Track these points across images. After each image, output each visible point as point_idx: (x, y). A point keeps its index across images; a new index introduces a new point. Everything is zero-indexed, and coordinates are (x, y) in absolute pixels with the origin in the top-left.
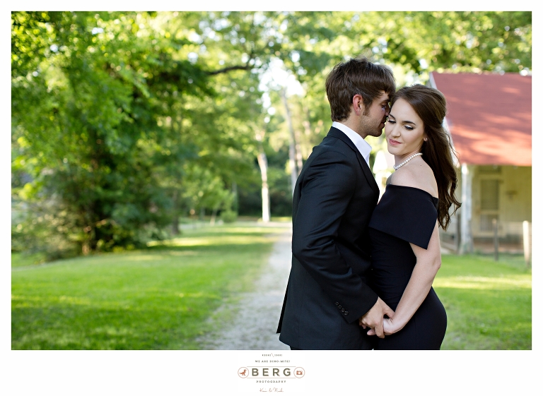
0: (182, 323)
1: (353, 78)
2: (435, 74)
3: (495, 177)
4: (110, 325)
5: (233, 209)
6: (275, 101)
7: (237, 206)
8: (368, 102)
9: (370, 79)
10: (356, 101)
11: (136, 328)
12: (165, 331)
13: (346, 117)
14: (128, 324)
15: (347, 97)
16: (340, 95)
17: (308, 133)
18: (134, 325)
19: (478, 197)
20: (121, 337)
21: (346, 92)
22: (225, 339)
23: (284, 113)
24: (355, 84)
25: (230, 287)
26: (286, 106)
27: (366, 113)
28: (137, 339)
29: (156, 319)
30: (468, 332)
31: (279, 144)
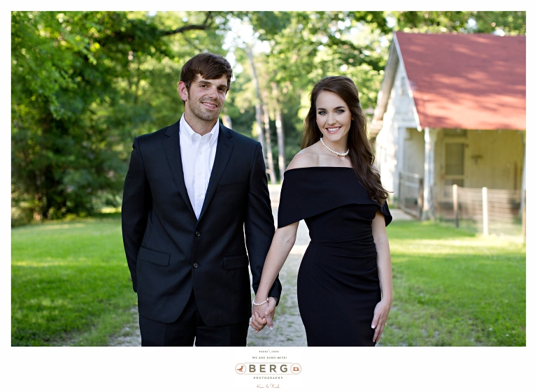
2: (400, 34)
3: (461, 140)
4: (45, 295)
6: (240, 60)
11: (71, 299)
12: (101, 301)
14: (64, 295)
17: (275, 93)
18: (70, 296)
19: (443, 162)
20: (55, 308)
23: (250, 72)
26: (253, 65)
28: (70, 310)
29: (94, 290)
30: (406, 302)
31: (246, 105)
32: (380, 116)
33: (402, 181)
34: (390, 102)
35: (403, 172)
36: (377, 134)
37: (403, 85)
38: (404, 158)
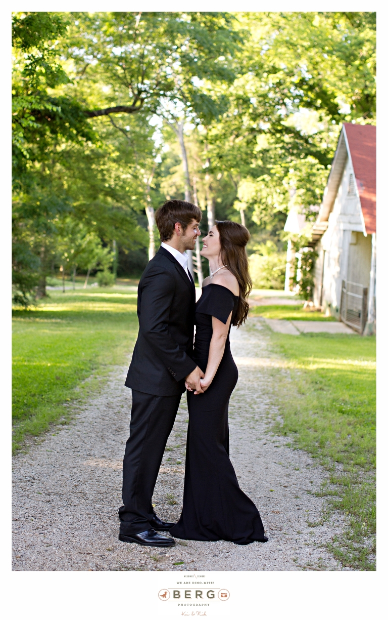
0: (50, 390)
1: (174, 212)
5: (111, 269)
6: (168, 138)
7: (116, 266)
8: (184, 227)
9: (184, 212)
10: (177, 226)
12: (34, 395)
13: (170, 238)
15: (171, 225)
16: (166, 224)
17: (208, 179)
21: (170, 222)
22: (91, 405)
23: (179, 153)
24: (175, 216)
25: (100, 359)
26: (183, 145)
27: (184, 234)
30: (327, 410)
31: (172, 191)
32: (325, 216)
33: (345, 291)
34: (337, 200)
35: (345, 280)
36: (321, 235)
37: (351, 183)
38: (349, 265)
